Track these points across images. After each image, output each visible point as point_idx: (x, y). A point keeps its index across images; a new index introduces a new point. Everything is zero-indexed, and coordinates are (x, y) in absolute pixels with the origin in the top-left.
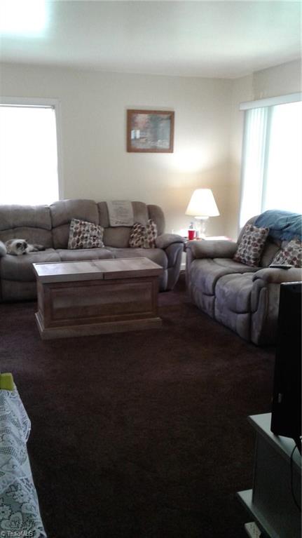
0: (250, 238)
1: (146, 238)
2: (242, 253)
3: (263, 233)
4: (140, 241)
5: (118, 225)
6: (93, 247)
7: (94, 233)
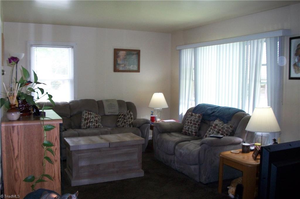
0: (191, 120)
1: (127, 122)
2: (187, 129)
3: (199, 117)
4: (123, 123)
5: (110, 114)
6: (96, 127)
7: (96, 119)
